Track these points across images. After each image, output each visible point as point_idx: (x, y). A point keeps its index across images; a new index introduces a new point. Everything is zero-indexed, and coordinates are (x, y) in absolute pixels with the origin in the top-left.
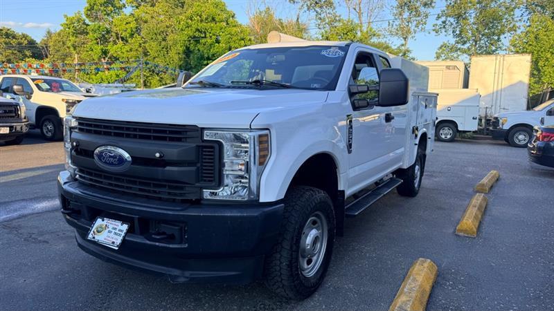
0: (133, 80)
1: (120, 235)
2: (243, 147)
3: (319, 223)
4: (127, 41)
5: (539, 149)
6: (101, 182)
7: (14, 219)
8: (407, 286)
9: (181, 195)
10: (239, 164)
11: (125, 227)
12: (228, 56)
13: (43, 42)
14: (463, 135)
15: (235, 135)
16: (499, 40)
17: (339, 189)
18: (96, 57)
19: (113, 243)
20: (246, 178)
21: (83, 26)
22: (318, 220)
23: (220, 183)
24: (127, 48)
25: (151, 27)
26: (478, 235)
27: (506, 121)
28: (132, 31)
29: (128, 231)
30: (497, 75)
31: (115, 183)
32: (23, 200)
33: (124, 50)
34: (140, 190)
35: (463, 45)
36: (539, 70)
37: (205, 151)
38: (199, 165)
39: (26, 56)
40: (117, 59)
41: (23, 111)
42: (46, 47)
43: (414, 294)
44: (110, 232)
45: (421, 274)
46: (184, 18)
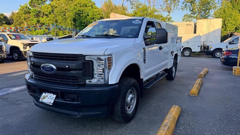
0: (51, 33)
1: (53, 99)
2: (101, 63)
3: (133, 92)
4: (48, 16)
5: (225, 59)
6: (44, 78)
7: (5, 95)
8: (168, 116)
9: (77, 82)
10: (100, 69)
11: (55, 96)
12: (94, 24)
13: (11, 17)
14: (194, 53)
15: (98, 58)
16: (209, 12)
17: (141, 78)
18: (34, 23)
19: (50, 102)
20: (103, 75)
21: (28, 10)
22: (133, 91)
23: (93, 77)
24: (48, 19)
25: (59, 9)
26: (198, 95)
27: (212, 47)
28: (50, 11)
29: (56, 98)
30: (208, 27)
31: (49, 78)
32: (8, 87)
33: (47, 20)
34: (60, 81)
35: (194, 15)
36: (225, 25)
37: (86, 65)
38: (84, 70)
39: (3, 24)
40: (44, 24)
41: (4, 49)
42: (12, 20)
43: (171, 119)
44: (48, 98)
45: (174, 112)
46: (73, 5)
